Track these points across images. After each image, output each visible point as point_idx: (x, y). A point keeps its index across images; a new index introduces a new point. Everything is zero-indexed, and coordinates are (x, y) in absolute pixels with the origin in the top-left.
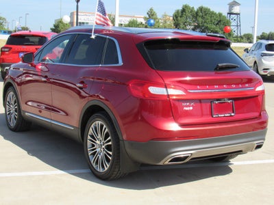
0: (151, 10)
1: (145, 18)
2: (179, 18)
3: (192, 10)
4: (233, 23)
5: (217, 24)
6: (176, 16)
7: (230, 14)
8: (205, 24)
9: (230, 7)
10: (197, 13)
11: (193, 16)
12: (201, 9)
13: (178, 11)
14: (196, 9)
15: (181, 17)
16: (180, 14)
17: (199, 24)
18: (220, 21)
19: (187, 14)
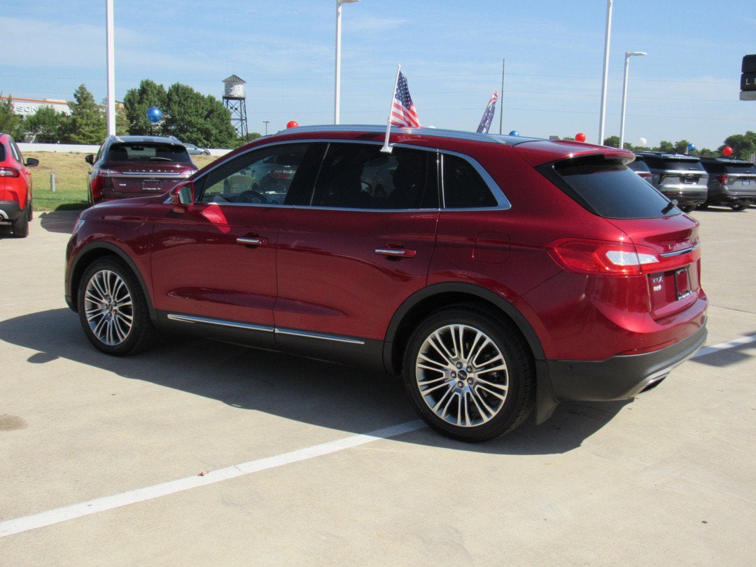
0: (82, 89)
1: (71, 105)
2: (136, 105)
3: (160, 90)
4: (235, 115)
5: (207, 116)
6: (129, 101)
7: (228, 98)
8: (186, 117)
9: (226, 87)
10: (169, 96)
11: (163, 101)
12: (176, 89)
13: (132, 93)
14: (166, 89)
15: (139, 103)
16: (138, 98)
17: (173, 117)
18: (211, 112)
19: (151, 97)
